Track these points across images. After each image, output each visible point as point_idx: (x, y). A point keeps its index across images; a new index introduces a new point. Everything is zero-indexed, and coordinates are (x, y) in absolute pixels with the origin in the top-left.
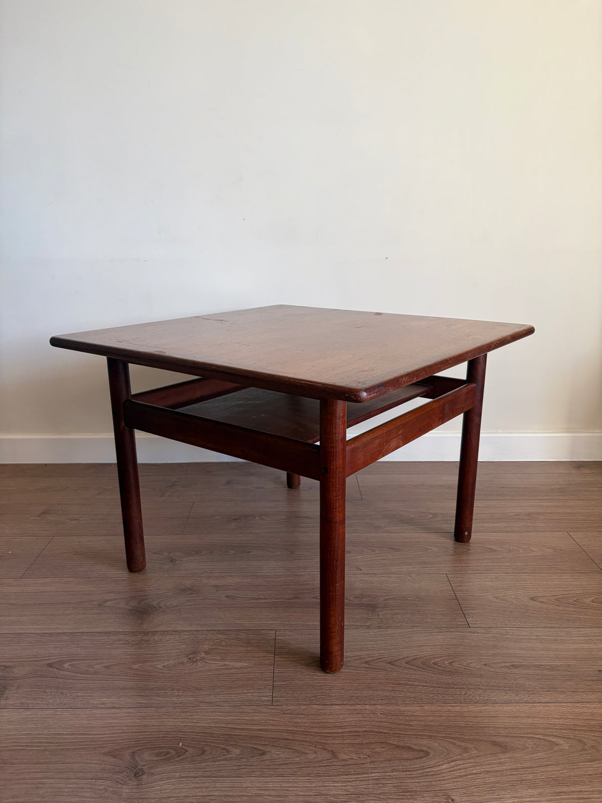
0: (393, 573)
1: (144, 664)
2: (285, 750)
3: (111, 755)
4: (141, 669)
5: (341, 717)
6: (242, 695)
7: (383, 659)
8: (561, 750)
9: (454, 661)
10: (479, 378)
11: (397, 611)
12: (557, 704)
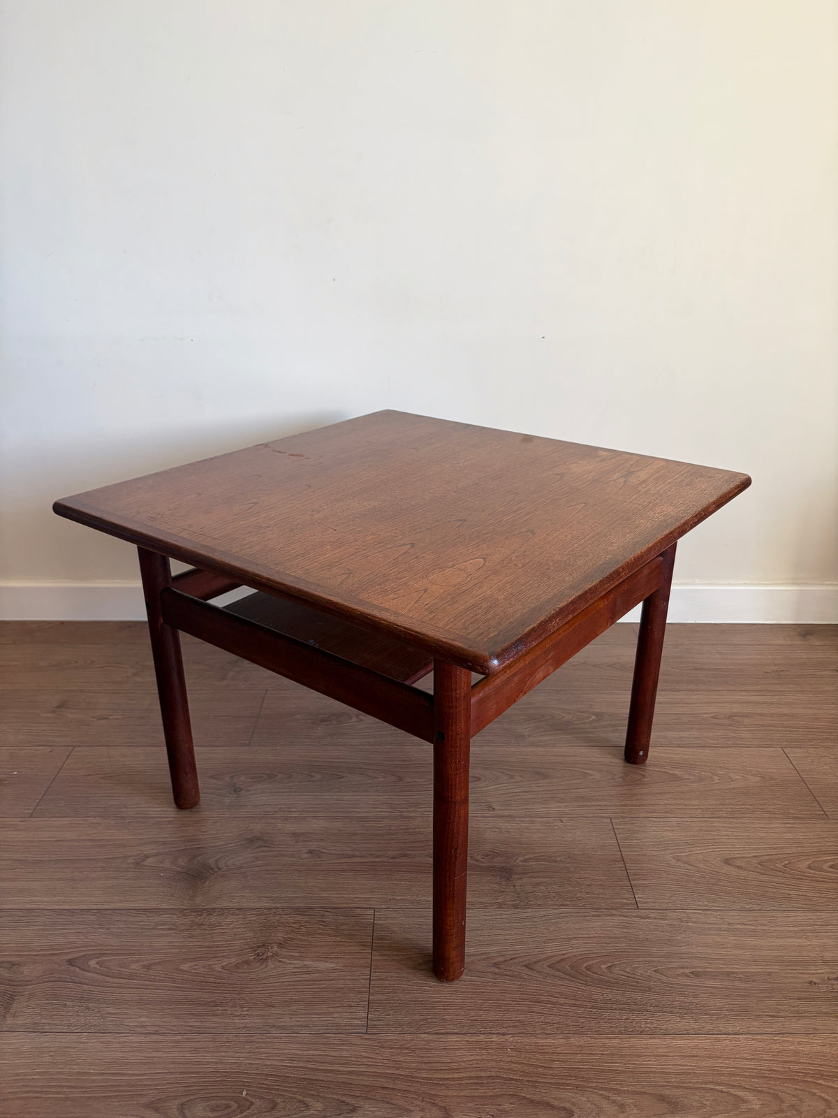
0: (538, 816)
1: (197, 963)
2: (382, 1105)
3: (152, 1108)
4: (192, 971)
6: (328, 1016)
7: (518, 960)
8: (749, 1111)
9: (614, 965)
11: (541, 880)
12: (749, 1036)
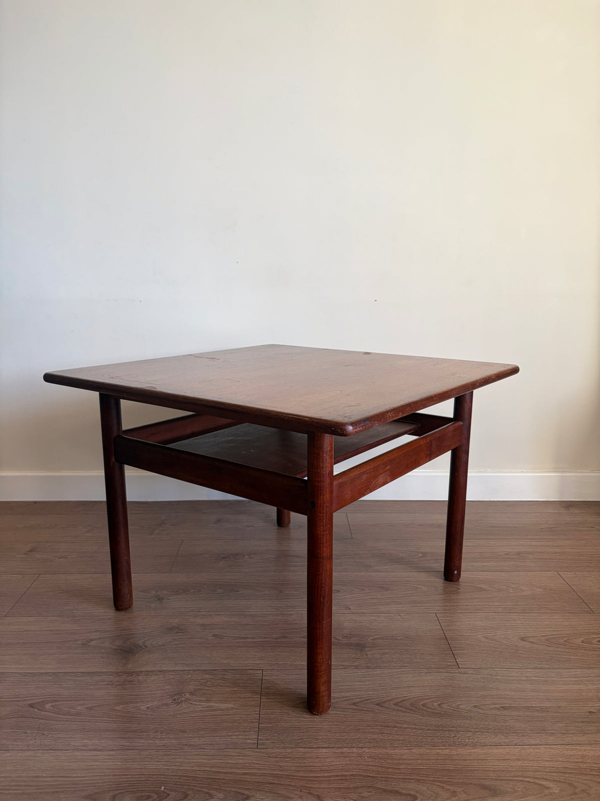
0: (383, 613)
1: (127, 705)
2: (269, 794)
3: (91, 798)
4: (124, 710)
5: (327, 760)
6: (227, 737)
7: (372, 701)
8: (551, 794)
10: (466, 416)
11: (387, 651)
12: (547, 746)
